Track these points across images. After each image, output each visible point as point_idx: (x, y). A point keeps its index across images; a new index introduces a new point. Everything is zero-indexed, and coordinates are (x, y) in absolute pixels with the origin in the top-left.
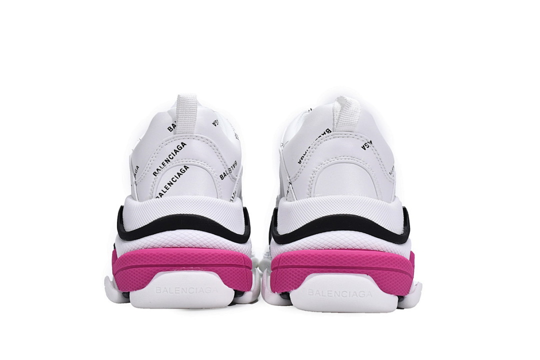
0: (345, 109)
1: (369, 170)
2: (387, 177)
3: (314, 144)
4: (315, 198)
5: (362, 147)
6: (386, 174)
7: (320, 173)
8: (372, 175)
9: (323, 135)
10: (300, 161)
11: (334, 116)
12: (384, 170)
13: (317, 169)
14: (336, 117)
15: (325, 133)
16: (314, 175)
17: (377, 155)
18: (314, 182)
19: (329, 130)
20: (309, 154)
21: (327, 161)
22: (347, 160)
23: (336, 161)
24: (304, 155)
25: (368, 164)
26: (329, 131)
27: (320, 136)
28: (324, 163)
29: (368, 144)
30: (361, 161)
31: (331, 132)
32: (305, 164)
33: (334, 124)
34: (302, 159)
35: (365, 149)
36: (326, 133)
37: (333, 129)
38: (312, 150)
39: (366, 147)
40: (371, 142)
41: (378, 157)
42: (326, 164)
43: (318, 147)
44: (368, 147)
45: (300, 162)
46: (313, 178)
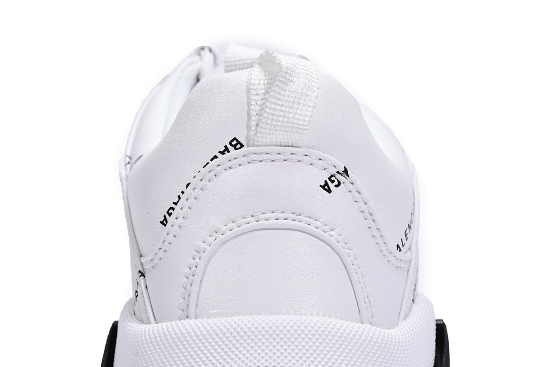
0: (277, 90)
1: (339, 246)
2: (391, 258)
3: (199, 176)
4: (198, 321)
5: (323, 187)
6: (386, 252)
7: (213, 254)
8: (348, 260)
9: (222, 153)
10: (165, 219)
11: (249, 104)
12: (380, 241)
13: (204, 246)
14: (255, 109)
15: (227, 149)
16: (197, 260)
17: (361, 204)
18: (197, 279)
19: (238, 142)
20: (187, 204)
21: (231, 225)
22: (282, 221)
23: (254, 224)
24: (176, 204)
25: (337, 231)
26: (236, 144)
27: (216, 157)
28: (224, 228)
29: (338, 176)
30: (318, 223)
31: (242, 146)
32: (176, 228)
33: (249, 127)
34: (170, 215)
35: (329, 191)
36: (231, 148)
37: (248, 138)
38: (194, 193)
39: (332, 186)
40: (346, 171)
41: (364, 208)
42: (229, 233)
43: (209, 185)
44: (336, 186)
45: (164, 222)
46: (194, 268)
